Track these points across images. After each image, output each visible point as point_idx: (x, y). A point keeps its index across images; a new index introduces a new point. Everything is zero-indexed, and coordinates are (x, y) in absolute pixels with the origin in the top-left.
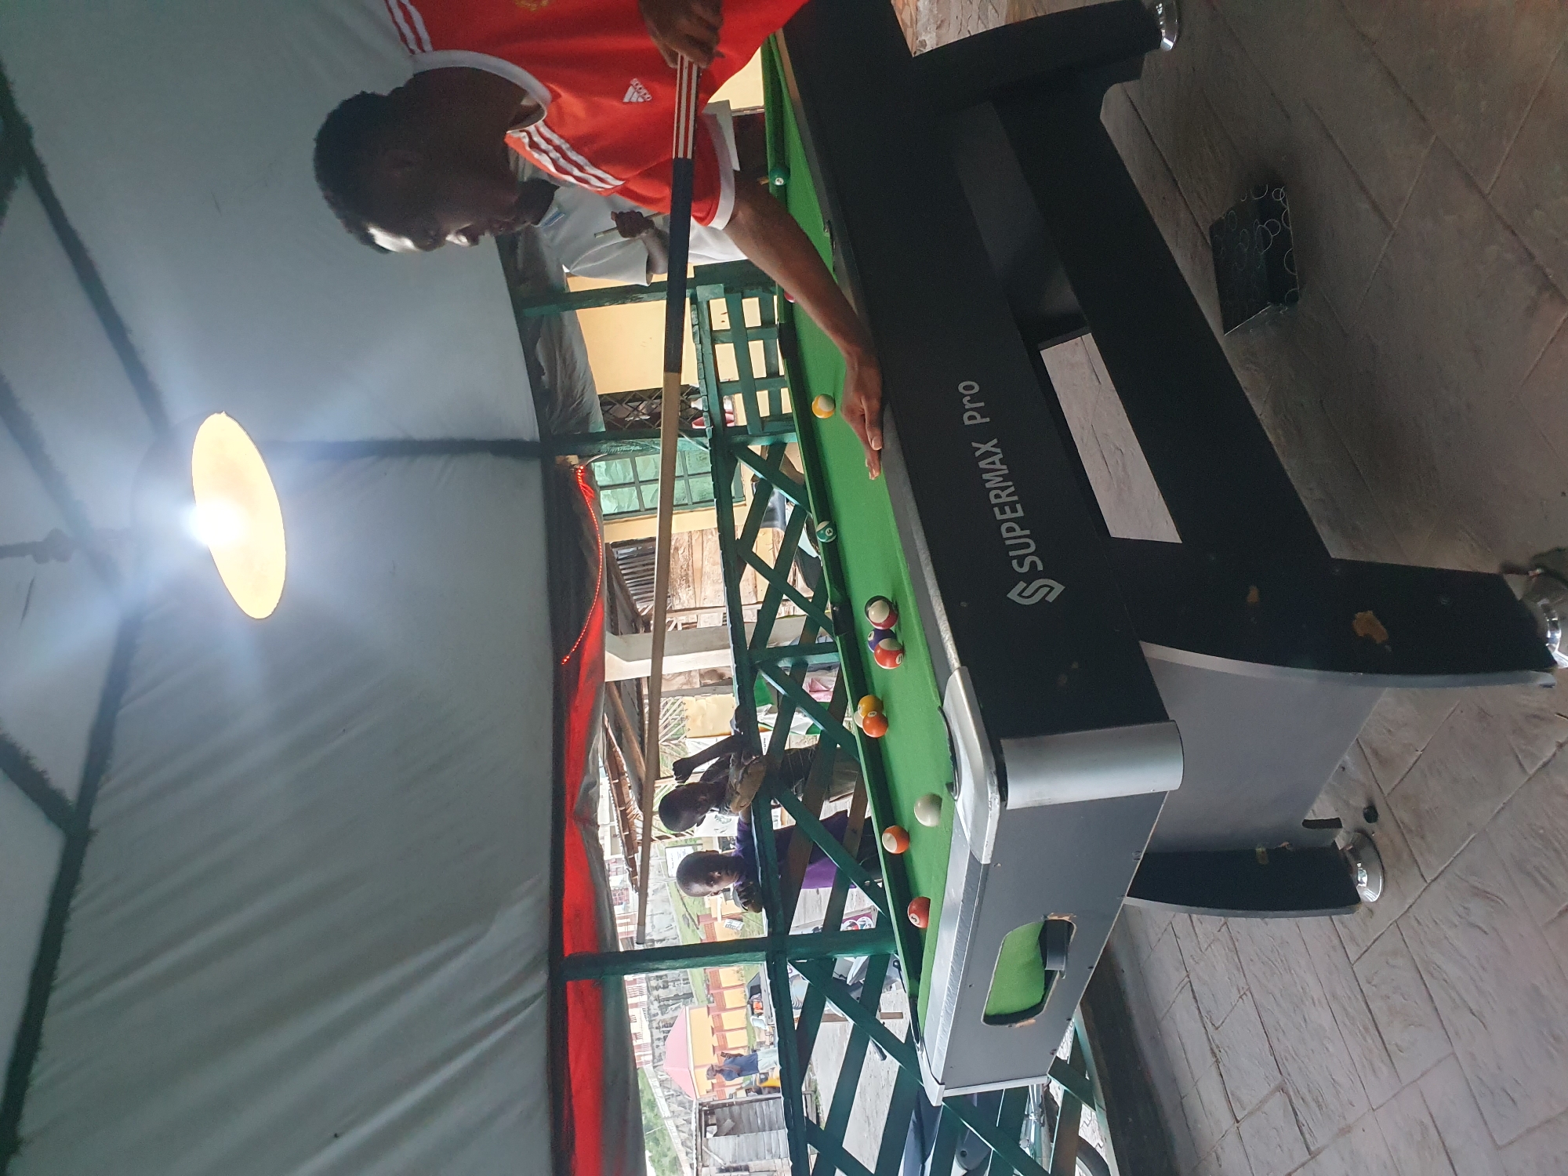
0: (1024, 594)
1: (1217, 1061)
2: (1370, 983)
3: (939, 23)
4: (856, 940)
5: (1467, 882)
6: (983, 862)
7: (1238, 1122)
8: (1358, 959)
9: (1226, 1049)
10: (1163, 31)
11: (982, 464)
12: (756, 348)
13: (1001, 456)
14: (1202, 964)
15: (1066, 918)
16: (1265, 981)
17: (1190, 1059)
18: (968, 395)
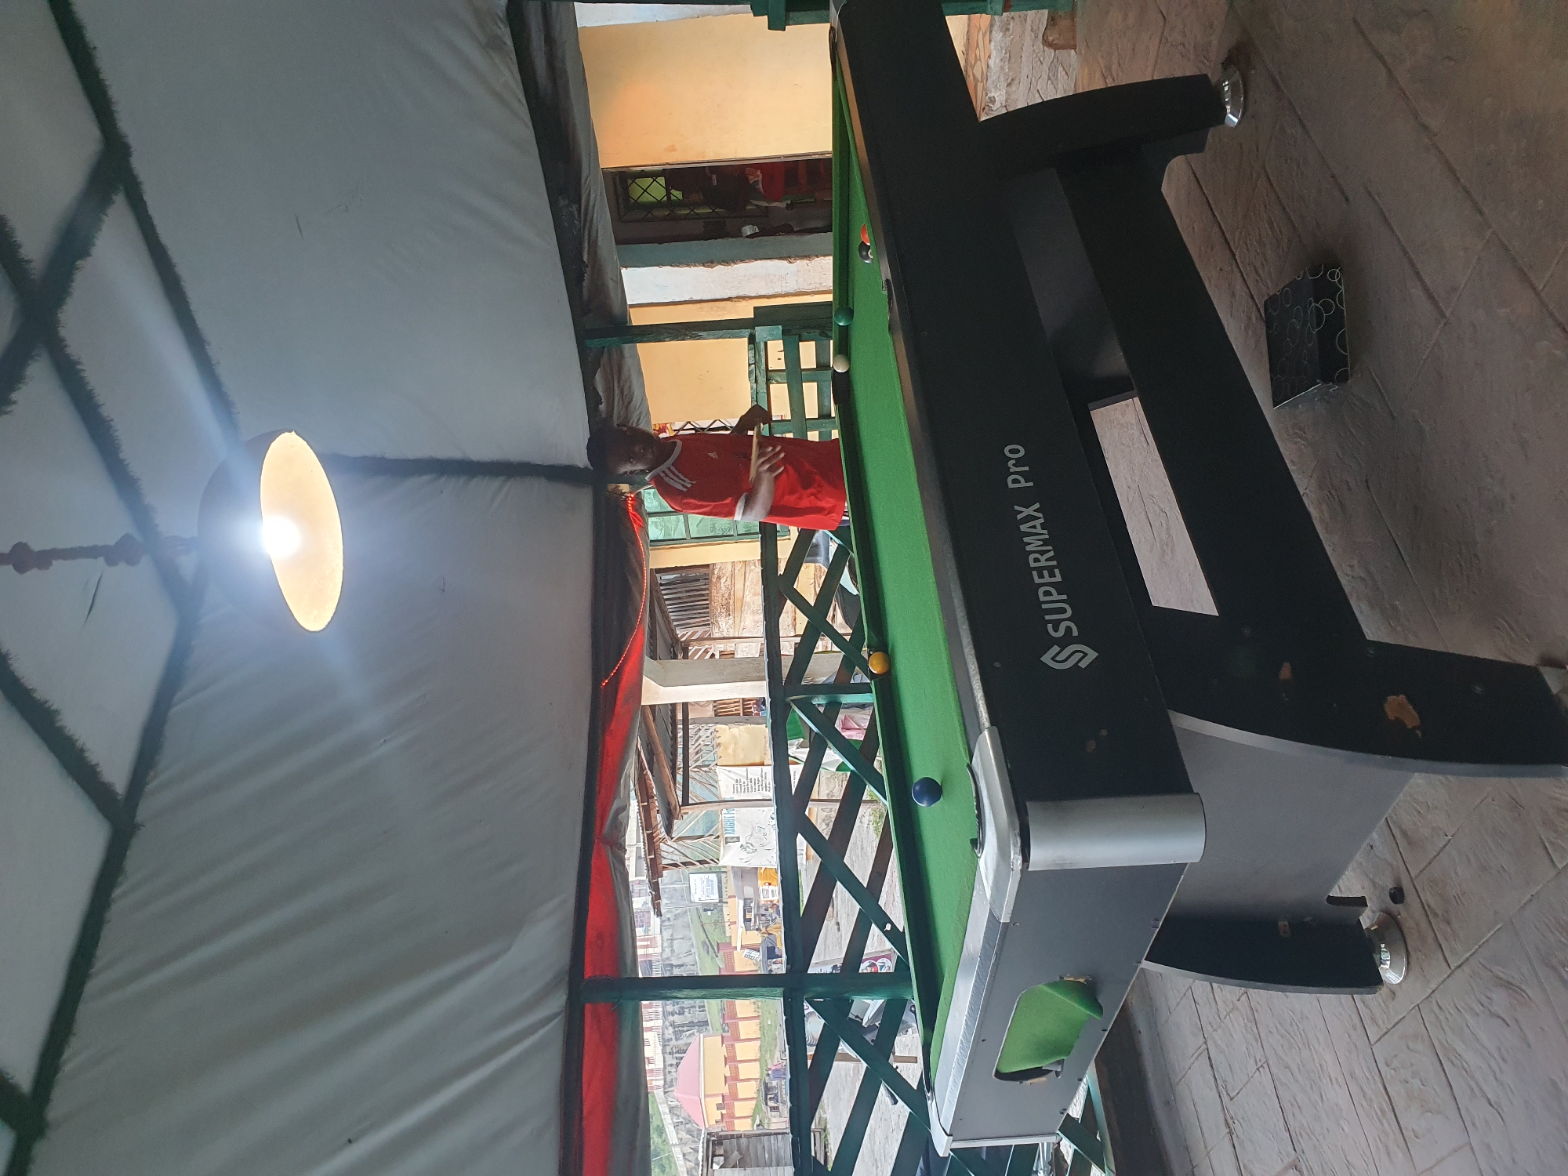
0: (1057, 659)
2: (1387, 1066)
3: (1009, 80)
4: (873, 983)
5: (1492, 972)
6: (1002, 921)
8: (1377, 1041)
9: (1241, 1121)
10: (1228, 107)
11: (1024, 528)
12: (810, 390)
13: (1042, 521)
14: (1220, 1031)
15: (1082, 980)
16: (1283, 1056)
17: (1203, 1127)
18: (1012, 459)
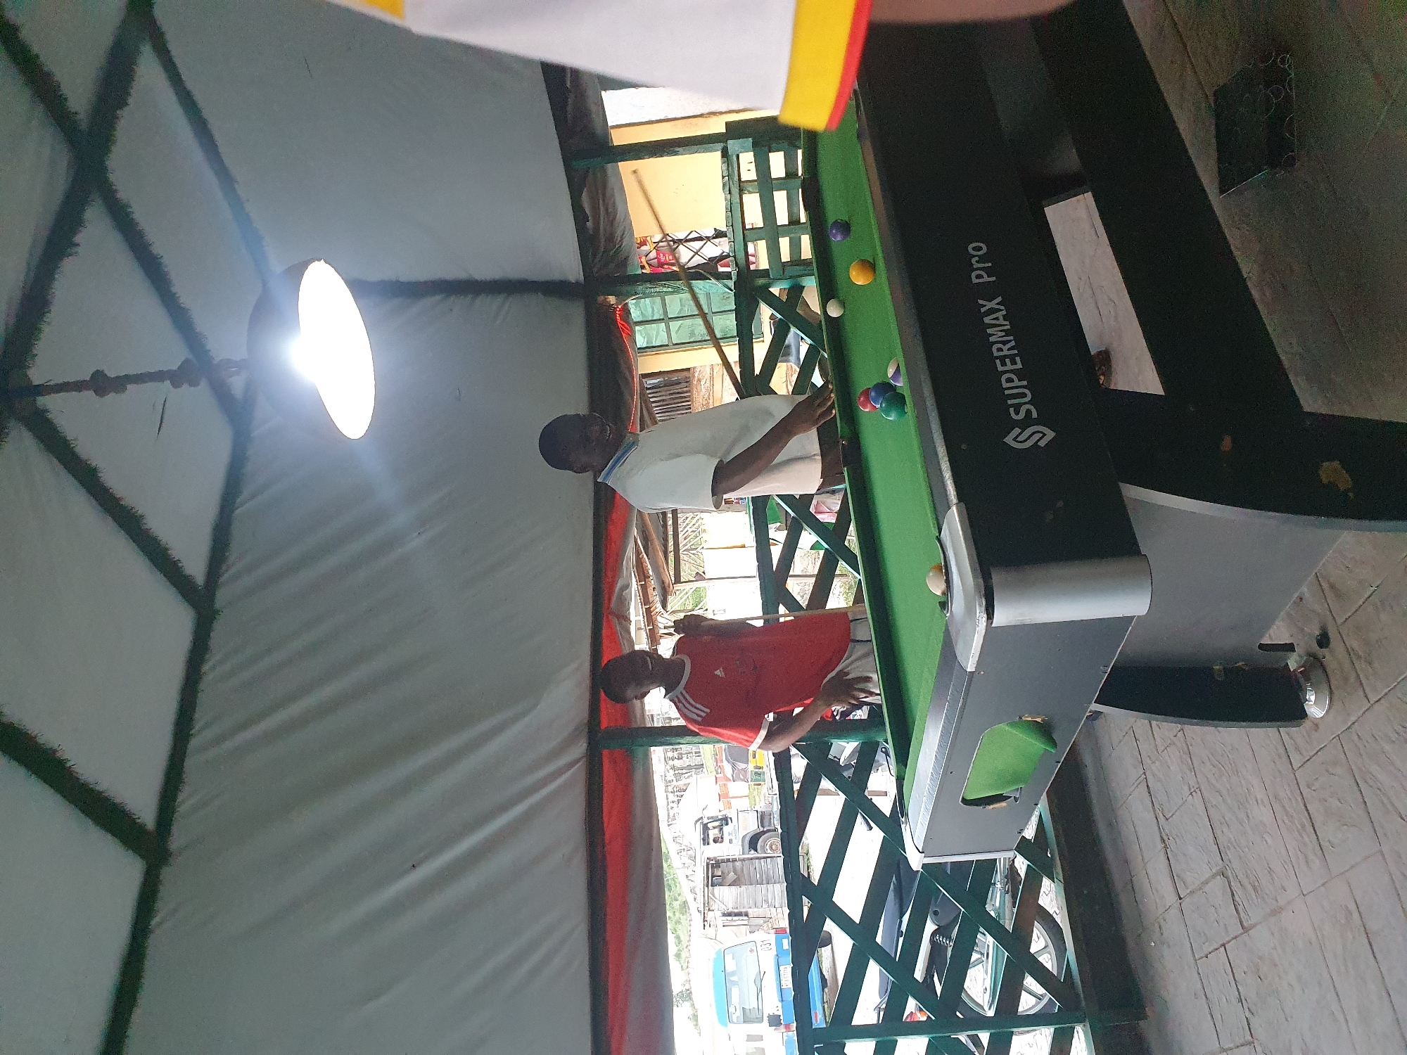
0: (1018, 440)
1: (1166, 847)
2: (1309, 787)
4: (849, 728)
6: (968, 670)
7: (1180, 899)
8: (1300, 767)
9: (1174, 836)
11: (987, 320)
13: (1004, 312)
14: (1157, 763)
15: (1039, 720)
16: (1214, 782)
17: (1142, 845)
18: (976, 256)
